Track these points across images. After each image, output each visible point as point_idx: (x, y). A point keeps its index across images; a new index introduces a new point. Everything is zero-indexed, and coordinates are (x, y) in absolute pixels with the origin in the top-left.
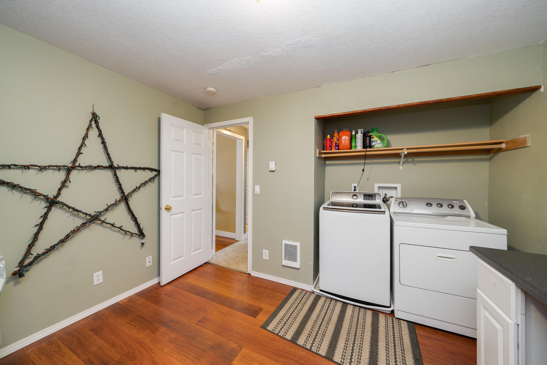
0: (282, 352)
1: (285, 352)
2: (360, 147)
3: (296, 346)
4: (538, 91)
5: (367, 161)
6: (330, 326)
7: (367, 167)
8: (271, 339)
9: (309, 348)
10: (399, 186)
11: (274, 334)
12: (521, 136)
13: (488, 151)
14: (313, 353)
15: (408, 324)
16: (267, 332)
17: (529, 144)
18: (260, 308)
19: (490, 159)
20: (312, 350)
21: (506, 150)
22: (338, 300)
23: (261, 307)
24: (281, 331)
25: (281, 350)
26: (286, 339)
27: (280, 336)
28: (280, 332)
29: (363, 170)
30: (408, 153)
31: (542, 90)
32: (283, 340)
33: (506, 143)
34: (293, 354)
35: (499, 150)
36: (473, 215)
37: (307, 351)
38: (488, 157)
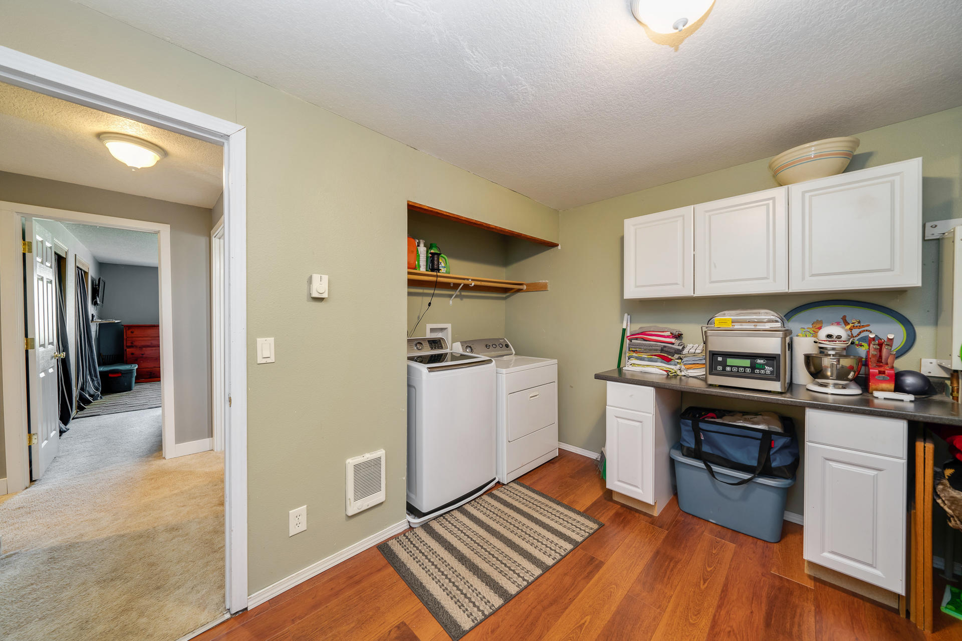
0: (524, 623)
1: (526, 620)
2: (423, 269)
3: (517, 598)
4: (556, 247)
5: (436, 292)
6: (494, 543)
7: (435, 301)
8: (493, 631)
9: (525, 583)
10: (449, 326)
11: (482, 621)
12: (541, 281)
13: (505, 290)
14: (535, 582)
15: (515, 483)
16: (472, 634)
17: (549, 289)
18: (398, 627)
19: (505, 298)
20: (530, 581)
21: (527, 291)
22: (449, 512)
23: (396, 623)
24: (480, 608)
25: (520, 623)
26: (500, 608)
27: (491, 615)
28: (483, 612)
29: (430, 304)
30: (474, 285)
31: (559, 247)
32: (500, 613)
33: (527, 285)
34: (530, 608)
35: (519, 290)
36: (514, 352)
37: (528, 588)
38: (504, 296)
